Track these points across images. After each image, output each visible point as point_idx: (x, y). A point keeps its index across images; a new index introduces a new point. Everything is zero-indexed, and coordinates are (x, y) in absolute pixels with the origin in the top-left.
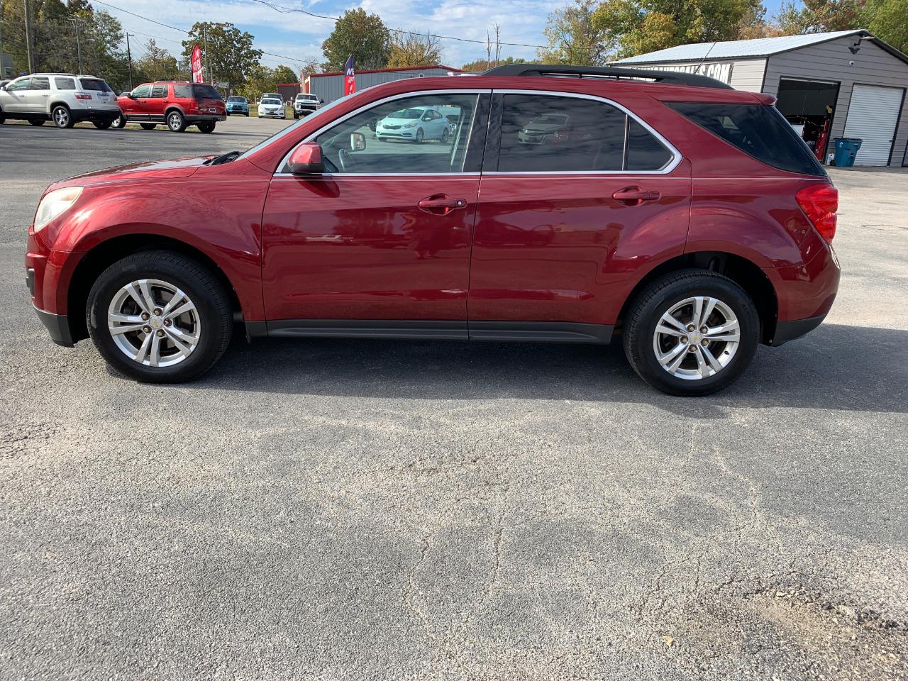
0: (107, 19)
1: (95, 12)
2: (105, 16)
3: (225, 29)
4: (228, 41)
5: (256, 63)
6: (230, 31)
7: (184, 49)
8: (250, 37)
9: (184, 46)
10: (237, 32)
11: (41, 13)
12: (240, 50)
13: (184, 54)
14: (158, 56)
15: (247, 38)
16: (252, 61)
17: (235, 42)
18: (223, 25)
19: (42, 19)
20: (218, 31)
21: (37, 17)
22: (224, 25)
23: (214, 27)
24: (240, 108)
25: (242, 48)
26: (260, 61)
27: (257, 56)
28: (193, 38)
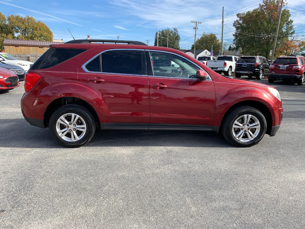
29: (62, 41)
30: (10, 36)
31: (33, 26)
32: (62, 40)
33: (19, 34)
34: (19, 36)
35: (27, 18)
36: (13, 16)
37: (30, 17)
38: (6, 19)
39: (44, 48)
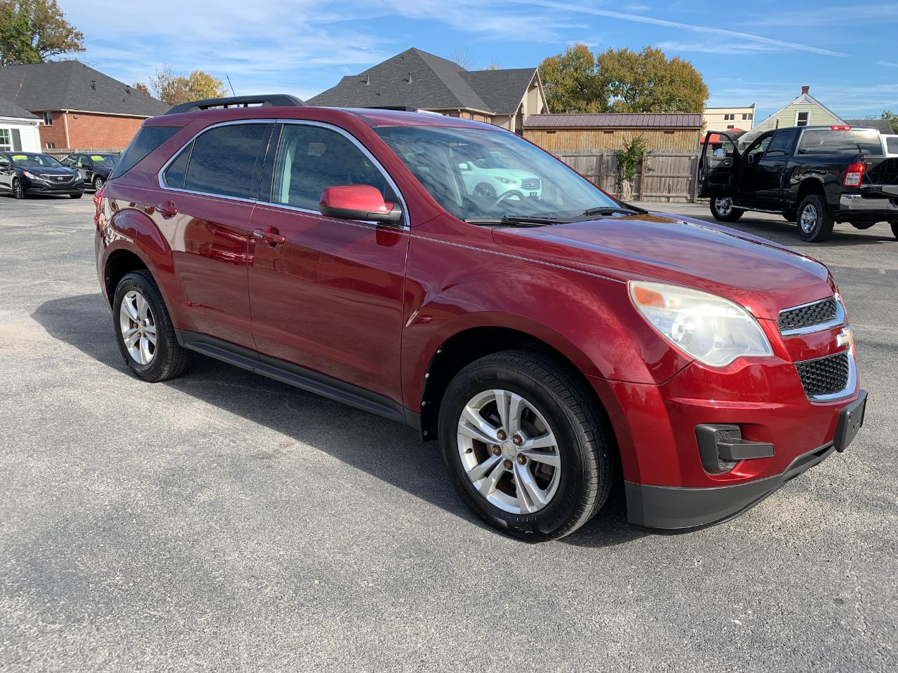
29: (751, 109)
30: (594, 106)
31: (656, 74)
32: (752, 107)
33: (619, 98)
34: (617, 104)
35: (644, 54)
36: (611, 51)
37: (654, 49)
38: (596, 61)
39: (616, 133)
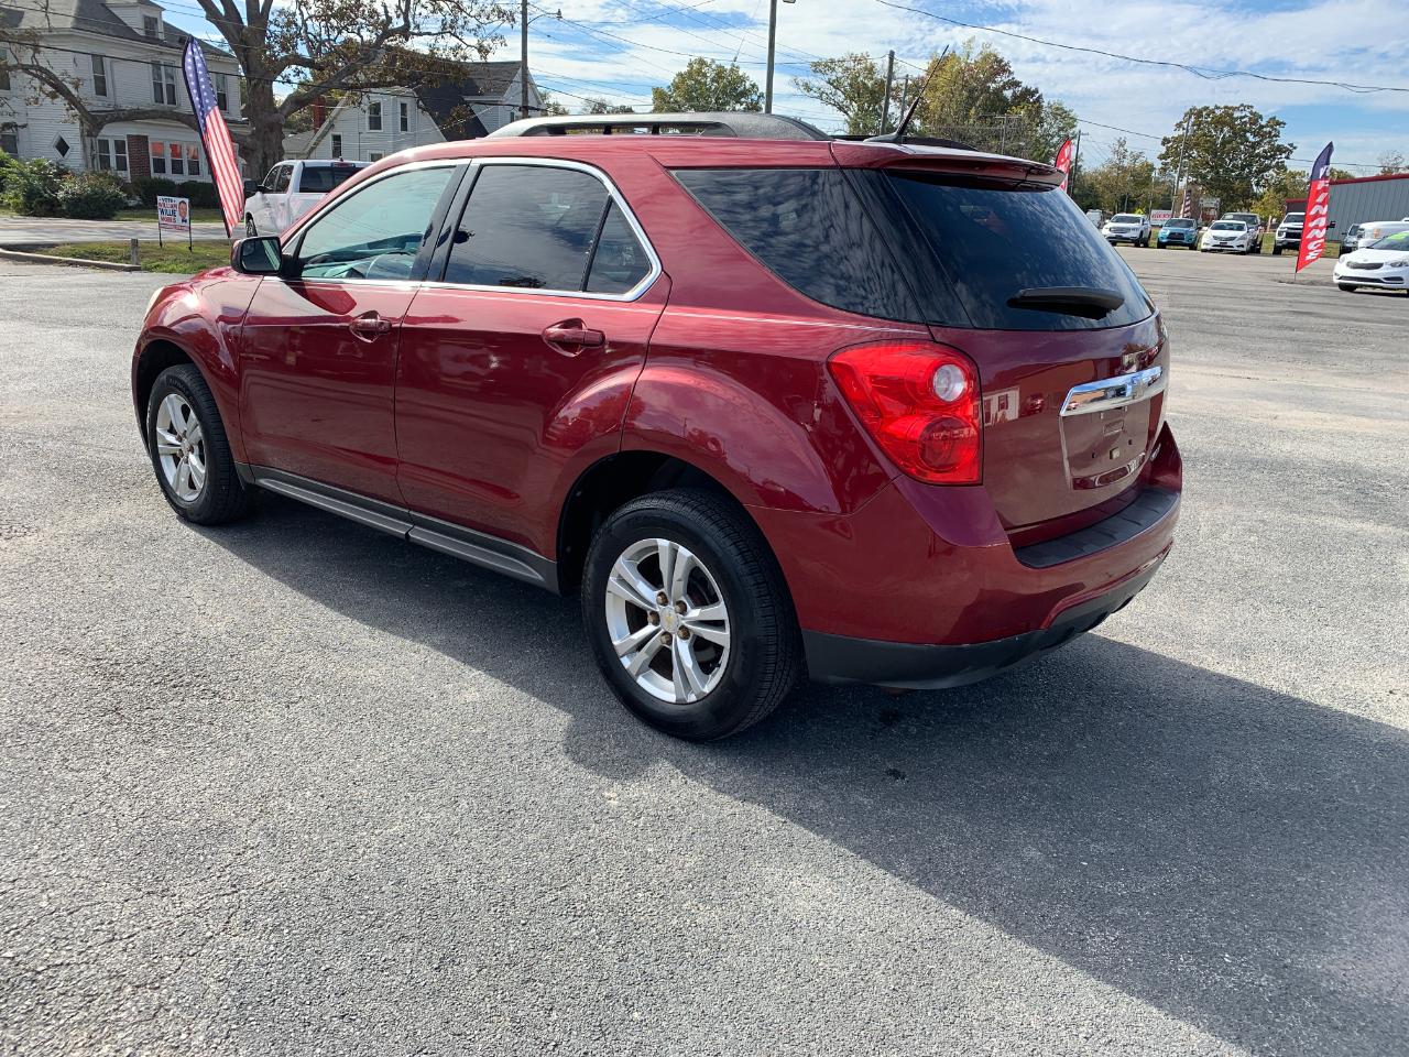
0: (1060, 113)
1: (1045, 104)
2: (1058, 109)
3: (1237, 114)
4: (1238, 134)
5: (1281, 167)
6: (1245, 116)
7: (1163, 150)
8: (1278, 124)
9: (1163, 144)
10: (1256, 118)
11: (973, 111)
12: (1254, 146)
13: (1162, 157)
14: (1126, 163)
15: (1272, 127)
16: (1274, 163)
17: (1248, 134)
18: (1234, 109)
19: (971, 121)
20: (1225, 118)
21: (967, 117)
22: (1237, 108)
23: (1218, 112)
24: (1181, 236)
25: (1259, 144)
26: (1287, 163)
27: (1284, 155)
28: (1181, 132)
